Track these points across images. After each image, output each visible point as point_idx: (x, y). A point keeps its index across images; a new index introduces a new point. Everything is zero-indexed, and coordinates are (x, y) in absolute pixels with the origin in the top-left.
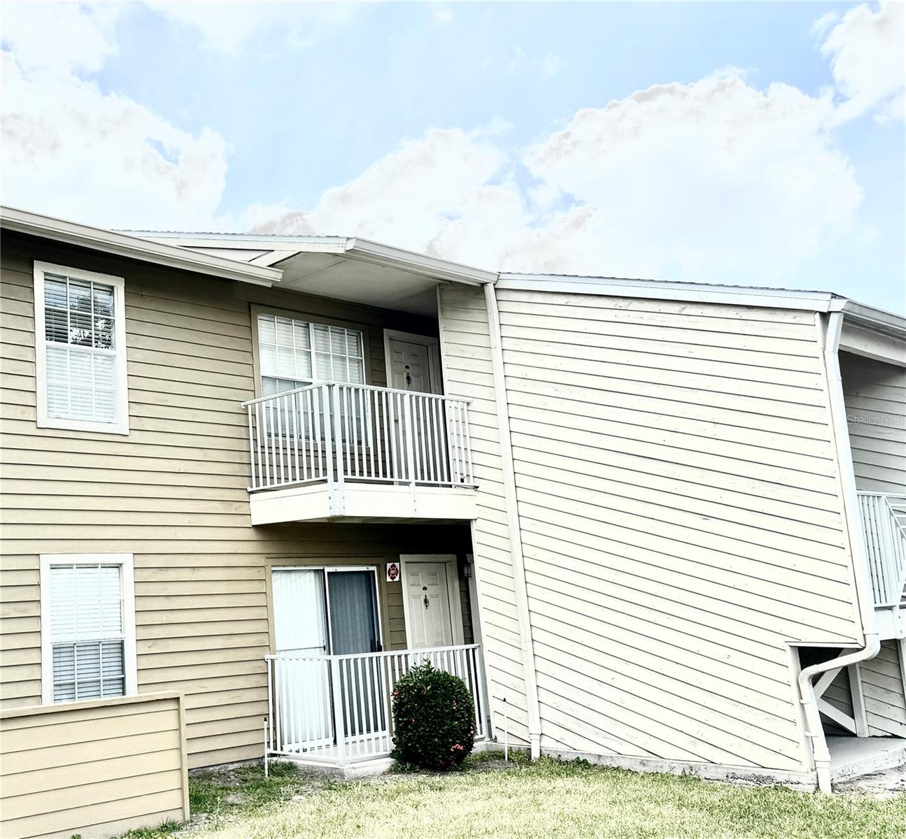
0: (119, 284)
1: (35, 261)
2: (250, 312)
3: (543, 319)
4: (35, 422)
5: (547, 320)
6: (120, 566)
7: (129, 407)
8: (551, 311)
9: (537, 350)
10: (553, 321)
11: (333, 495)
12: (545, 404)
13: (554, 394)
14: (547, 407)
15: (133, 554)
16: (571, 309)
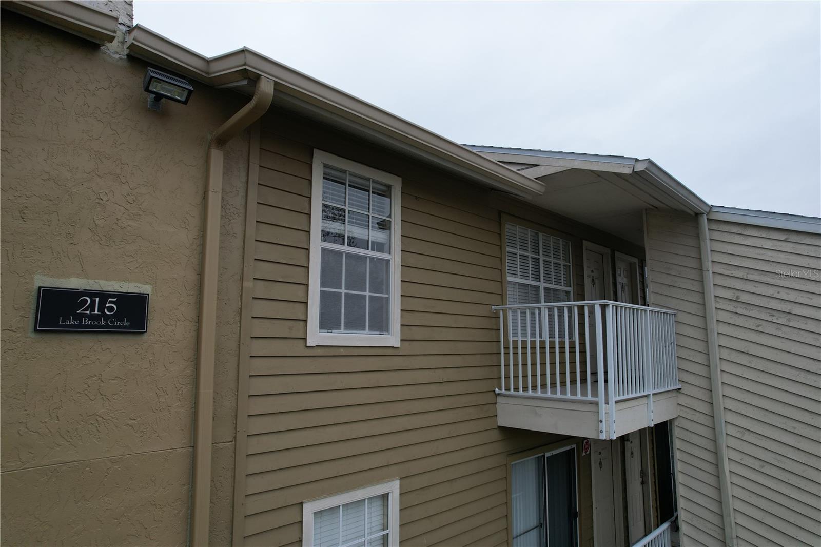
0: (396, 184)
1: (315, 151)
2: (500, 220)
3: (757, 251)
4: (305, 339)
5: (762, 251)
6: (385, 497)
7: (401, 317)
8: (768, 244)
9: (750, 277)
10: (770, 253)
11: (603, 416)
12: (758, 326)
13: (770, 319)
14: (760, 329)
15: (401, 479)
16: (792, 245)
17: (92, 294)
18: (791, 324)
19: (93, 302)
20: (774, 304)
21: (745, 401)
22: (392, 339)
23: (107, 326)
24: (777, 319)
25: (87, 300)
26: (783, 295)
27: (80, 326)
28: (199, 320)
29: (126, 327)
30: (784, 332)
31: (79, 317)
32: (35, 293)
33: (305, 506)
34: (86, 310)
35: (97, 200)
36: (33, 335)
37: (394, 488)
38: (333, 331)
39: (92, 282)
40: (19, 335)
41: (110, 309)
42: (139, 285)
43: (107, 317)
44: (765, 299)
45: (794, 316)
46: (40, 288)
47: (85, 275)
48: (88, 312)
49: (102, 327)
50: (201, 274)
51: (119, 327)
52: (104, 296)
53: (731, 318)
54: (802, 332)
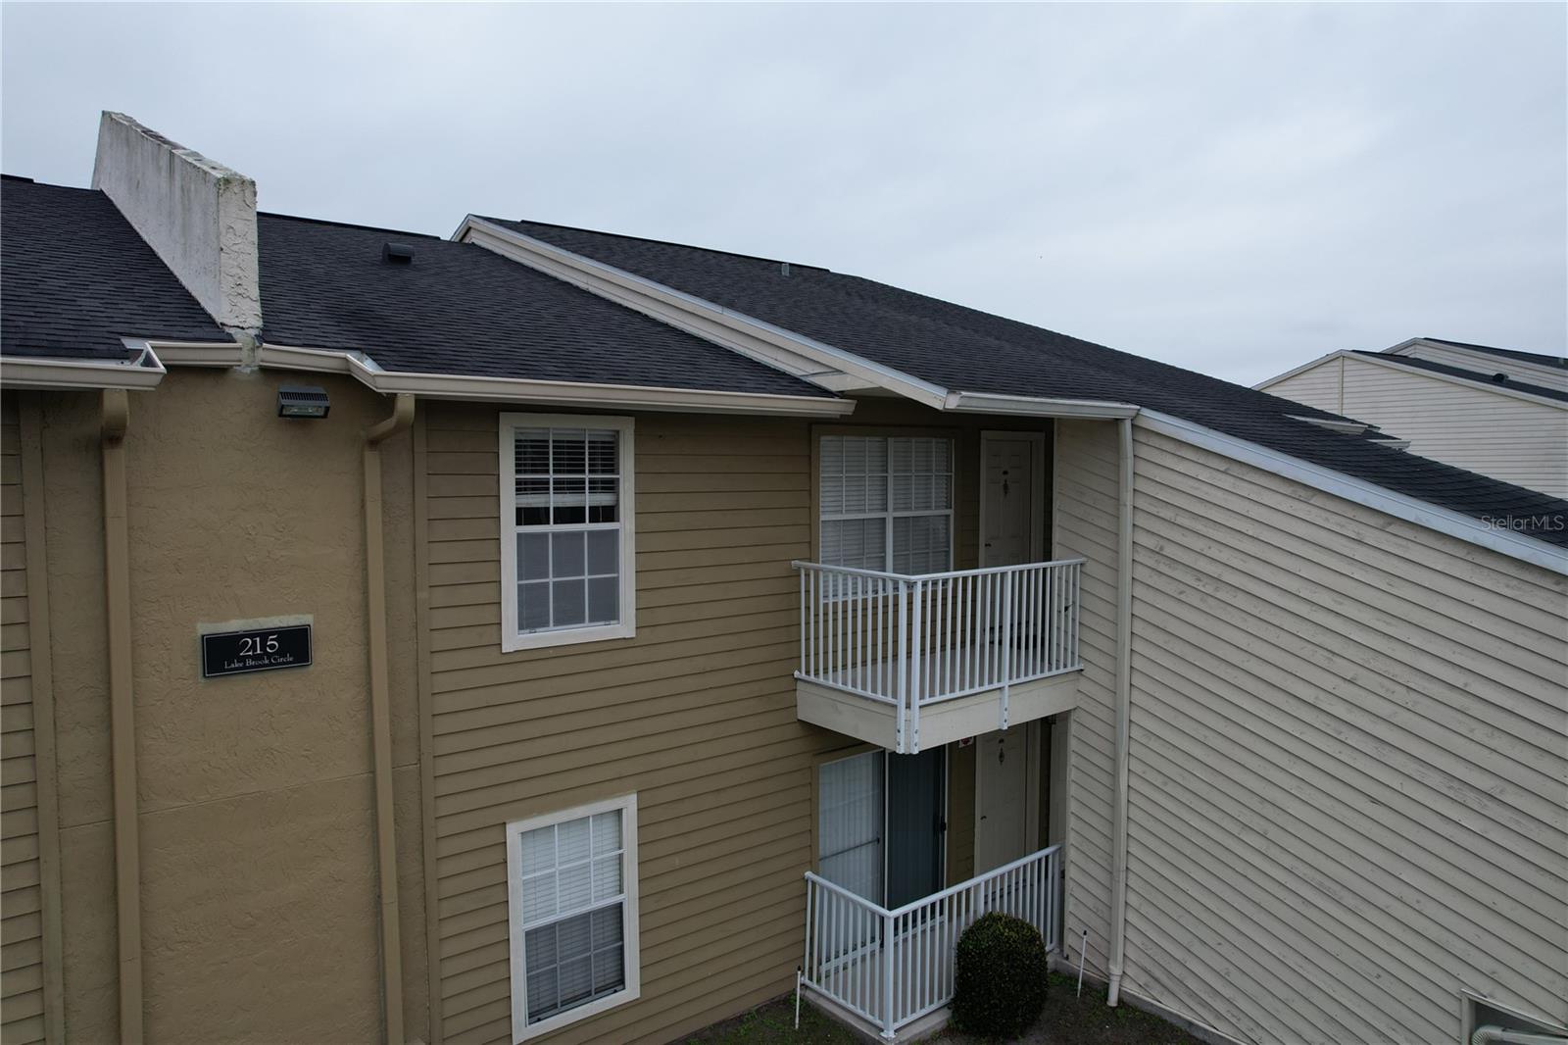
0: (627, 427)
1: (502, 415)
3: (1192, 482)
4: (500, 645)
5: (1197, 484)
6: (619, 812)
7: (637, 598)
8: (1204, 475)
9: (1180, 520)
10: (1205, 488)
11: (902, 726)
12: (1181, 593)
13: (1195, 584)
14: (1182, 597)
15: (638, 792)
16: (1232, 480)
17: (252, 635)
18: (1218, 595)
19: (254, 643)
20: (1203, 565)
21: (1156, 695)
22: (624, 627)
23: (271, 664)
24: (1204, 586)
25: (248, 642)
26: (1214, 552)
27: (244, 667)
28: (368, 643)
29: (290, 663)
30: (1210, 606)
31: (243, 659)
32: (200, 641)
33: (508, 826)
34: (247, 651)
35: (247, 536)
36: (203, 681)
37: (630, 803)
38: (537, 630)
39: (251, 621)
40: (191, 682)
41: (272, 647)
42: (301, 616)
43: (269, 656)
44: (1193, 555)
45: (1223, 584)
46: (203, 636)
47: (243, 615)
48: (251, 653)
49: (267, 665)
50: (366, 593)
51: (284, 663)
52: (264, 635)
53: (1151, 577)
54: (1229, 608)
